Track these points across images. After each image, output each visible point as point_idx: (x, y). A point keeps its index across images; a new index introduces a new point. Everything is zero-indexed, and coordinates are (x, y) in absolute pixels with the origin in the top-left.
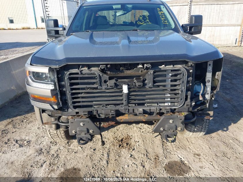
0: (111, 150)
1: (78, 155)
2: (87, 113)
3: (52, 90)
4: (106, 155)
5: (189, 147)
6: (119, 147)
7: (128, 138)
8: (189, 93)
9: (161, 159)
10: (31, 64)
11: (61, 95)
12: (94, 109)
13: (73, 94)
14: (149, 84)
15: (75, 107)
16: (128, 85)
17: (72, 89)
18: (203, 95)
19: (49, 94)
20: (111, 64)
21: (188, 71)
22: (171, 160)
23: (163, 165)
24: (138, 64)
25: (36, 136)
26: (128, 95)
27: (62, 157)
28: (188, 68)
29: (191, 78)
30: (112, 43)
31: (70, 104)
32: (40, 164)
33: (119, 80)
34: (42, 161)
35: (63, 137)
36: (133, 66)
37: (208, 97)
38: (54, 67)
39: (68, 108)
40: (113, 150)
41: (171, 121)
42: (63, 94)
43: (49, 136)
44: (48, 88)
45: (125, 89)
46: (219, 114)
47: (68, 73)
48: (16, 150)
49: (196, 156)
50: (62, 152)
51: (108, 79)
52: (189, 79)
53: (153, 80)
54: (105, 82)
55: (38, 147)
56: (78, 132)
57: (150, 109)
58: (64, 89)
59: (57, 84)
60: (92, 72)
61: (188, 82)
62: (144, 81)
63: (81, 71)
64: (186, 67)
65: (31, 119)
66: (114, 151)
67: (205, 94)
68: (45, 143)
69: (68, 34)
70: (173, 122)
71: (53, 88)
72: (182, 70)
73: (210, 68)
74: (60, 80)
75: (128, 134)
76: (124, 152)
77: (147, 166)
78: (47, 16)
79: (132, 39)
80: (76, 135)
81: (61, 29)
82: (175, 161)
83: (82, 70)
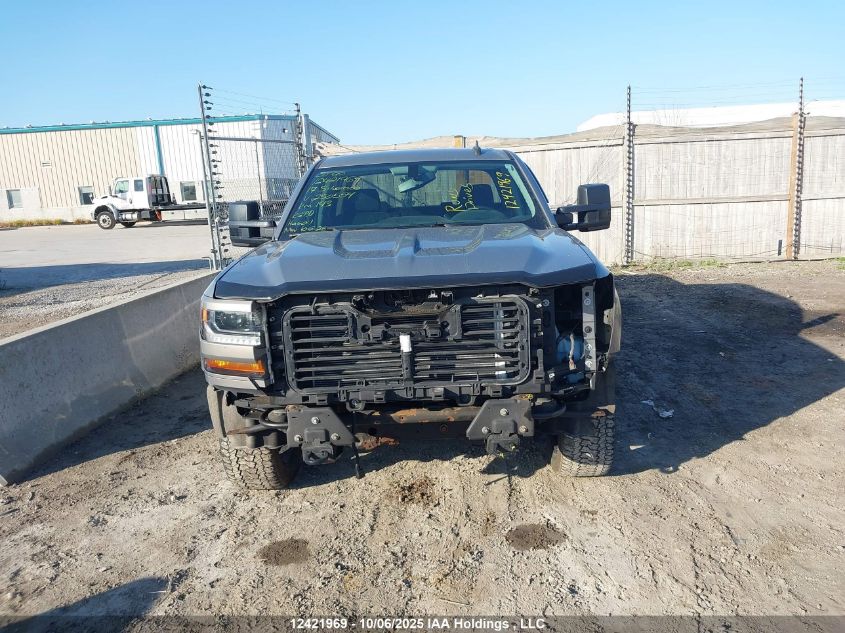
0: (382, 507)
1: (301, 517)
2: (325, 398)
3: (256, 348)
4: (369, 515)
5: (575, 497)
6: (403, 500)
7: (427, 482)
8: (540, 352)
9: (500, 521)
10: (214, 297)
11: (273, 360)
12: (342, 389)
13: (297, 356)
14: (454, 332)
15: (301, 386)
16: (412, 335)
17: (297, 346)
18: (580, 363)
19: (249, 354)
20: (375, 293)
21: (532, 306)
22: (524, 522)
23: (503, 531)
24: (429, 292)
25: (198, 483)
26: (412, 355)
27: (264, 521)
28: (531, 300)
29: (539, 321)
30: (380, 253)
31: (290, 379)
32: (213, 534)
33: (393, 326)
34: (217, 529)
35: (270, 476)
36: (419, 296)
37: (591, 364)
38: (261, 299)
39: (286, 388)
40: (386, 506)
41: (503, 412)
42: (277, 357)
43: (237, 476)
44: (247, 342)
45: (405, 343)
46: (669, 430)
47: (290, 313)
48: (154, 511)
49: (586, 514)
50: (264, 511)
51: (369, 324)
52: (535, 322)
53: (462, 325)
54: (365, 329)
55: (204, 504)
56: (306, 439)
57: (460, 388)
58: (281, 347)
59: (266, 335)
60: (338, 309)
61: (533, 328)
62: (444, 326)
63: (316, 309)
64: (527, 298)
65: (179, 451)
66: (390, 508)
67: (584, 360)
68: (220, 497)
69: (284, 237)
70: (508, 414)
71: (259, 343)
72: (518, 303)
73: (588, 302)
74: (273, 327)
75: (428, 475)
76: (415, 510)
77: (465, 533)
78: (215, 185)
79: (424, 244)
80: (301, 445)
81: (266, 224)
82: (534, 525)
83: (318, 307)
